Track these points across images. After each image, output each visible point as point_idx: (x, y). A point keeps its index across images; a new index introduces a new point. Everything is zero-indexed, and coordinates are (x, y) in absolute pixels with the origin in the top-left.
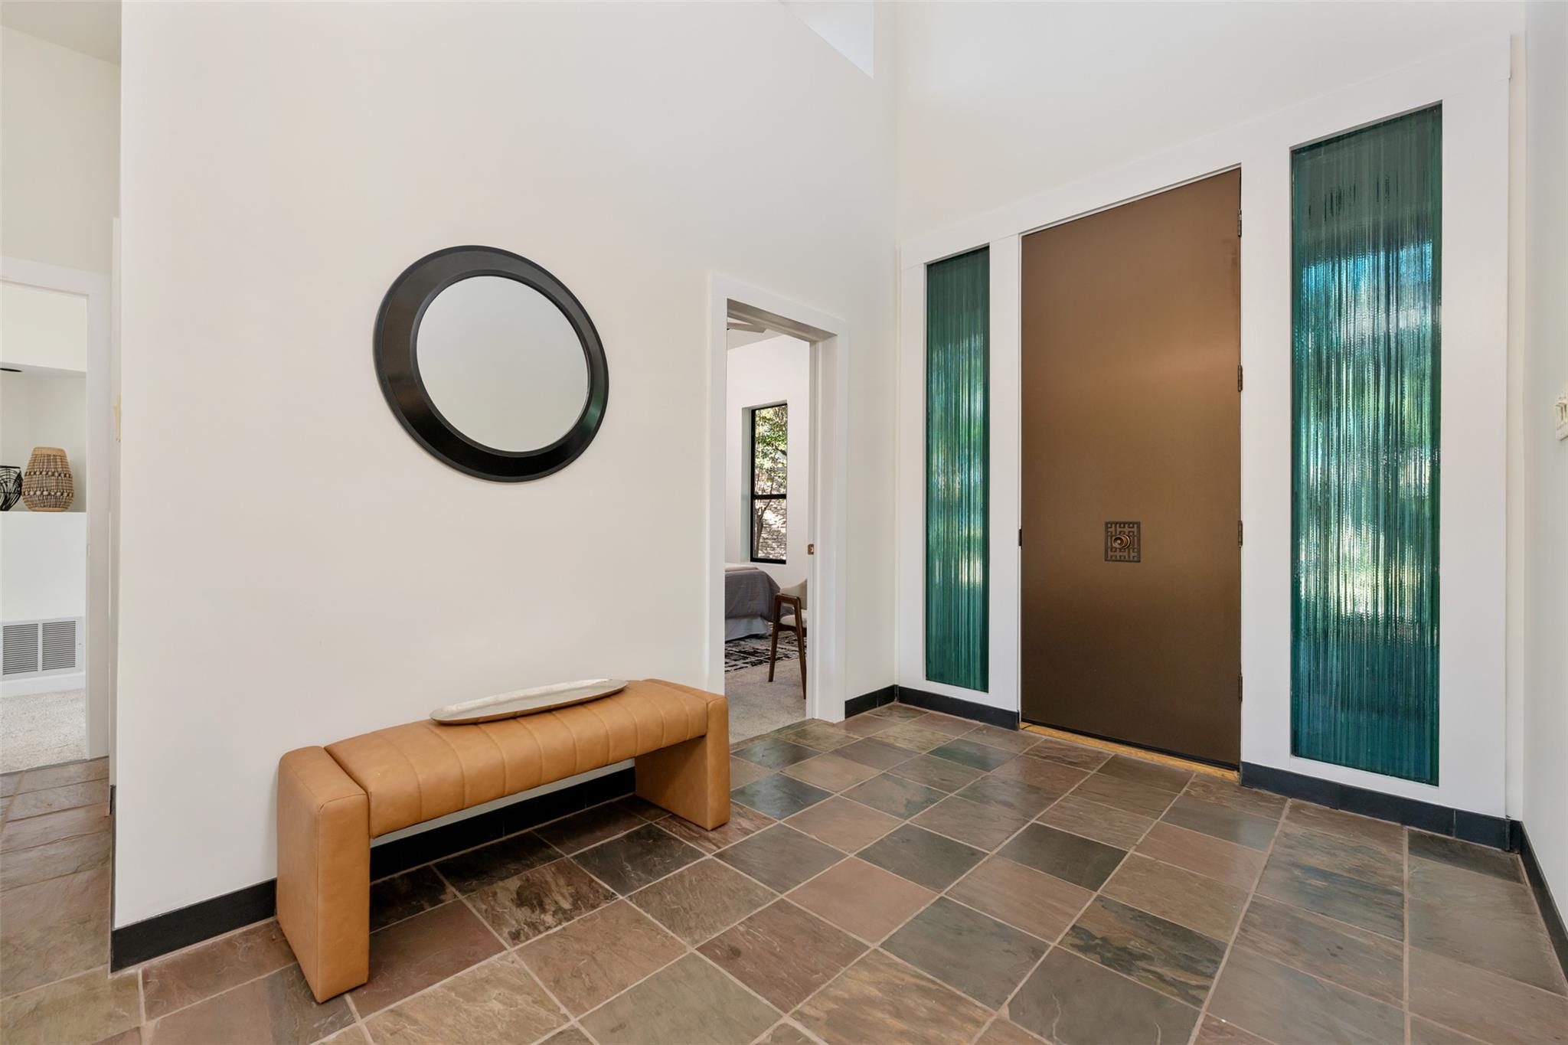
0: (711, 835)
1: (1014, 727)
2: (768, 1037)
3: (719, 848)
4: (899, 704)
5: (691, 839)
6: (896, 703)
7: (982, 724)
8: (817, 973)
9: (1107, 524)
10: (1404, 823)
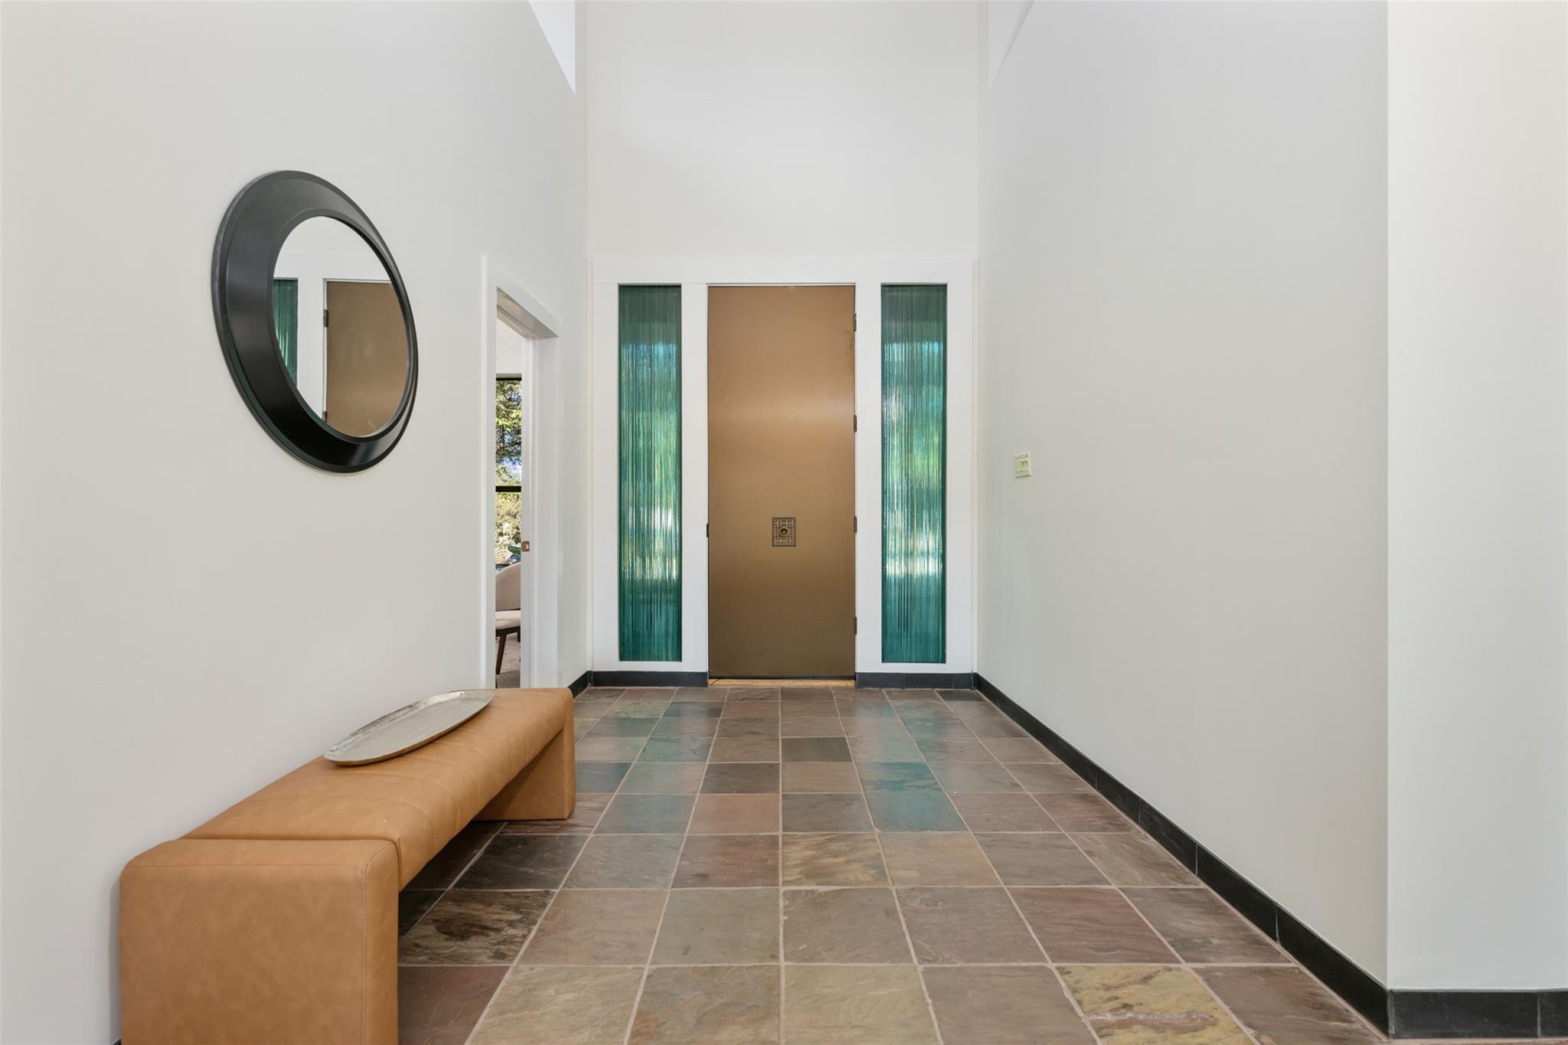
0: (570, 821)
1: (705, 685)
2: (784, 901)
3: (593, 827)
4: (593, 688)
5: (557, 831)
6: (590, 687)
7: (677, 688)
8: (768, 861)
9: (774, 519)
10: (933, 688)
